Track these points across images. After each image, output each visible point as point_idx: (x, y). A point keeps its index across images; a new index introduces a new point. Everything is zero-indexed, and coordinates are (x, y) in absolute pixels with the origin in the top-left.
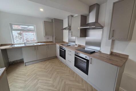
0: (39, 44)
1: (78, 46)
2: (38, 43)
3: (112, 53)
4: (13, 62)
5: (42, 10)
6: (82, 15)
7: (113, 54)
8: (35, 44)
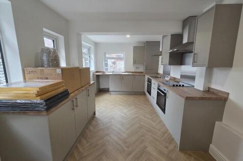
0: (126, 74)
1: (170, 79)
2: (126, 72)
3: (208, 90)
4: (103, 89)
5: (128, 36)
6: (172, 33)
7: (211, 90)
8: (123, 74)
